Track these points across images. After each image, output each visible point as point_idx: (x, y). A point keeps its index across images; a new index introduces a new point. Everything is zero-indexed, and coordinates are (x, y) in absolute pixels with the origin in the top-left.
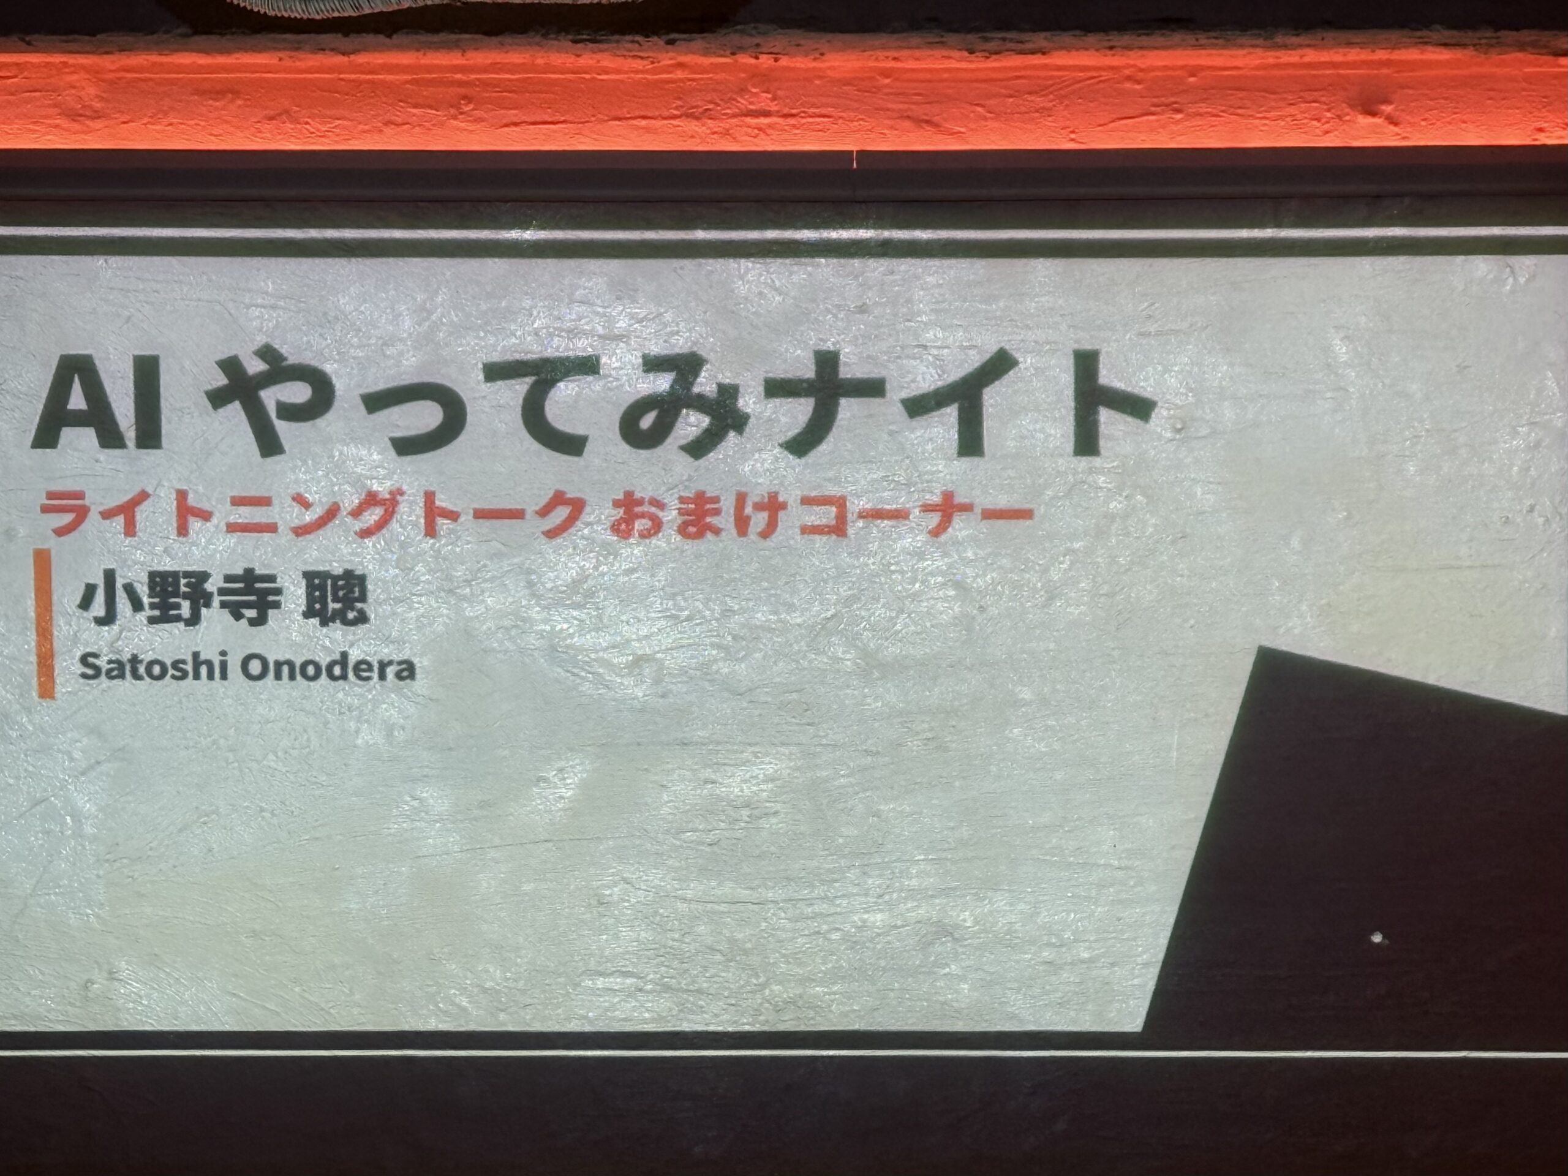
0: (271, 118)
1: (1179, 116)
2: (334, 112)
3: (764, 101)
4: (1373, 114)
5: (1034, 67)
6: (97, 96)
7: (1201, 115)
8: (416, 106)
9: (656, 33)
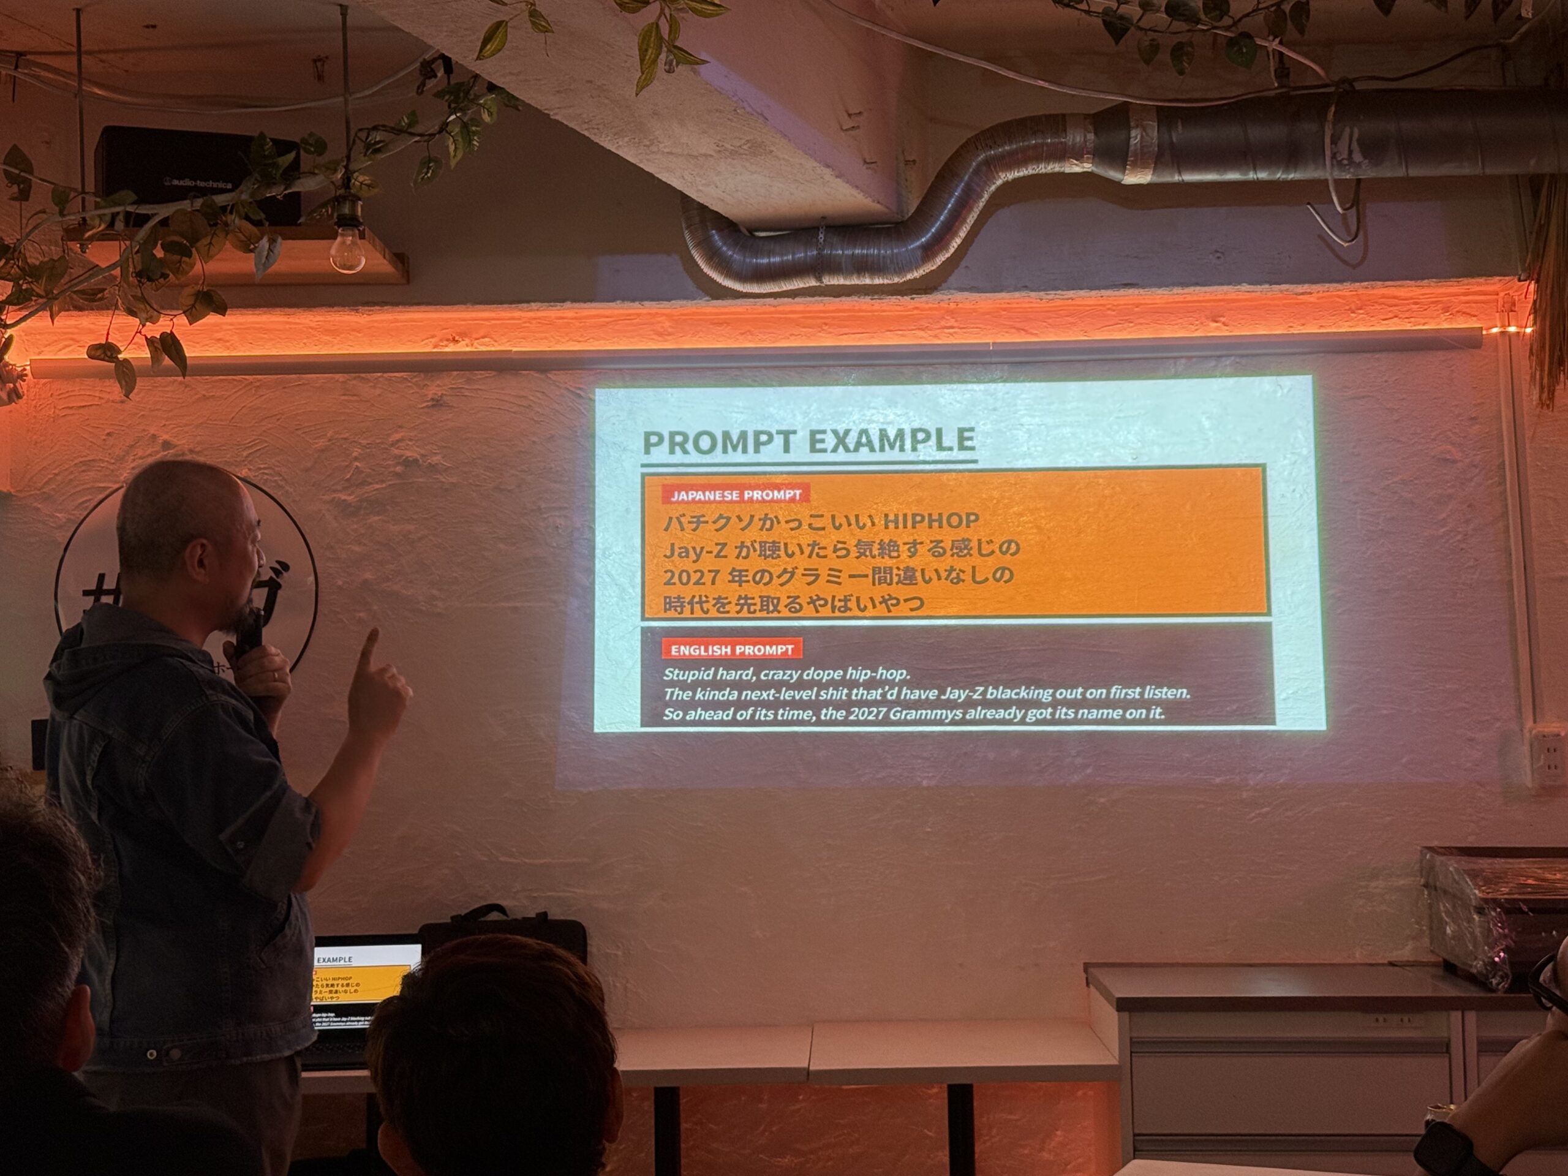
0: (742, 334)
1: (1131, 325)
2: (770, 331)
3: (952, 323)
4: (1217, 322)
5: (1069, 305)
6: (670, 326)
7: (1141, 324)
8: (804, 327)
9: (906, 295)
